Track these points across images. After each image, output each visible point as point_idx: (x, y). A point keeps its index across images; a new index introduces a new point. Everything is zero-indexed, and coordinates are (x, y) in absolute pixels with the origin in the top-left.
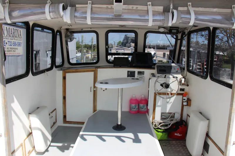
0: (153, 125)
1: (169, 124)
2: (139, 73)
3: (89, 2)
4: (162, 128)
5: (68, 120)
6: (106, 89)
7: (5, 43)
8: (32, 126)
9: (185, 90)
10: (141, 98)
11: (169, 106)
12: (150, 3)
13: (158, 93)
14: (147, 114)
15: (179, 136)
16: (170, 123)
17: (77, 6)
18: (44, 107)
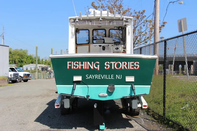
3: (95, 21)
12: (107, 21)
17: (92, 21)
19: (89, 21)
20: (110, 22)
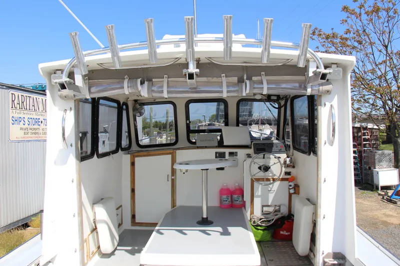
0: (251, 222)
1: (273, 220)
2: (231, 154)
3: (165, 76)
4: (263, 225)
5: (137, 220)
6: (187, 171)
7: (39, 122)
8: (97, 218)
9: (292, 174)
10: (235, 187)
11: (271, 196)
12: (224, 75)
13: (255, 179)
14: (243, 208)
15: (286, 235)
16: (273, 218)
17: (154, 80)
18: (110, 198)
19: (139, 81)
20: (241, 81)
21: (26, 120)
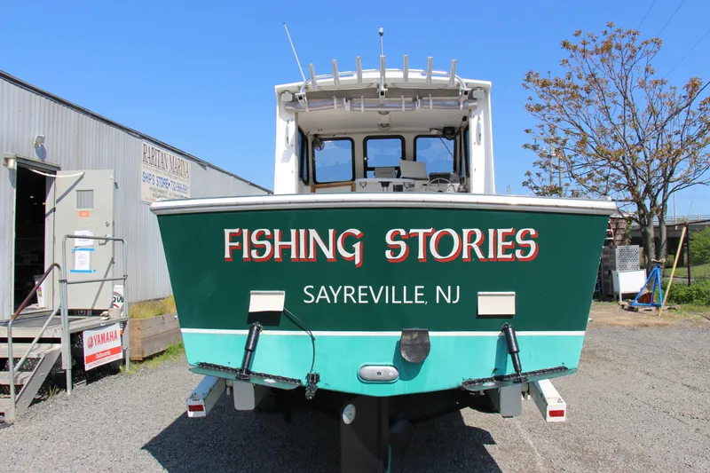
12: (403, 96)
20: (415, 100)
21: (155, 179)
